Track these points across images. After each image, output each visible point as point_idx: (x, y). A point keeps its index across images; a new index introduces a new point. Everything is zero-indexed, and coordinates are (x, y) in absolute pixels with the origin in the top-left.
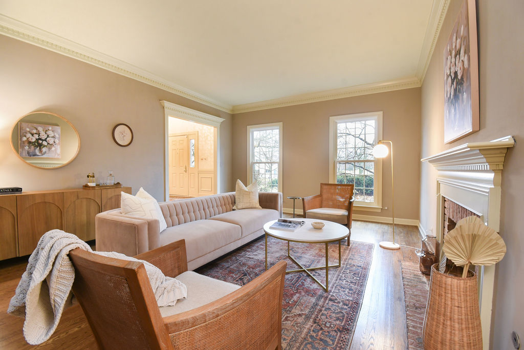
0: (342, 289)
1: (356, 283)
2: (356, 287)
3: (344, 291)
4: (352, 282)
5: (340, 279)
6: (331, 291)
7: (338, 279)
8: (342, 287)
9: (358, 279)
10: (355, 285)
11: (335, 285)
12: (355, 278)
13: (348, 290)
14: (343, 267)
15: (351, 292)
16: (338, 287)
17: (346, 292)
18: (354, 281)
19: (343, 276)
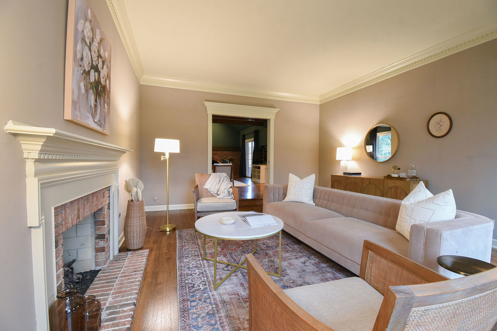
0: (195, 265)
1: (187, 275)
2: (185, 272)
3: (193, 264)
4: (191, 275)
5: (202, 273)
6: (202, 261)
7: (204, 273)
8: (197, 267)
9: (187, 282)
10: (187, 273)
11: (203, 266)
12: (190, 281)
13: (191, 267)
14: (211, 291)
15: (188, 266)
16: (200, 266)
17: (191, 264)
18: (189, 277)
19: (203, 279)
